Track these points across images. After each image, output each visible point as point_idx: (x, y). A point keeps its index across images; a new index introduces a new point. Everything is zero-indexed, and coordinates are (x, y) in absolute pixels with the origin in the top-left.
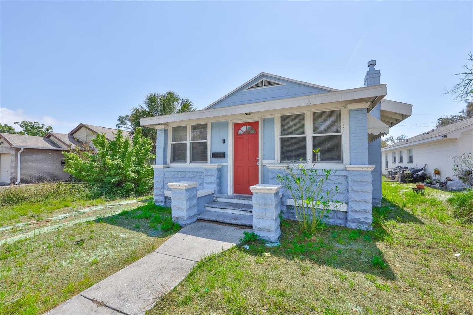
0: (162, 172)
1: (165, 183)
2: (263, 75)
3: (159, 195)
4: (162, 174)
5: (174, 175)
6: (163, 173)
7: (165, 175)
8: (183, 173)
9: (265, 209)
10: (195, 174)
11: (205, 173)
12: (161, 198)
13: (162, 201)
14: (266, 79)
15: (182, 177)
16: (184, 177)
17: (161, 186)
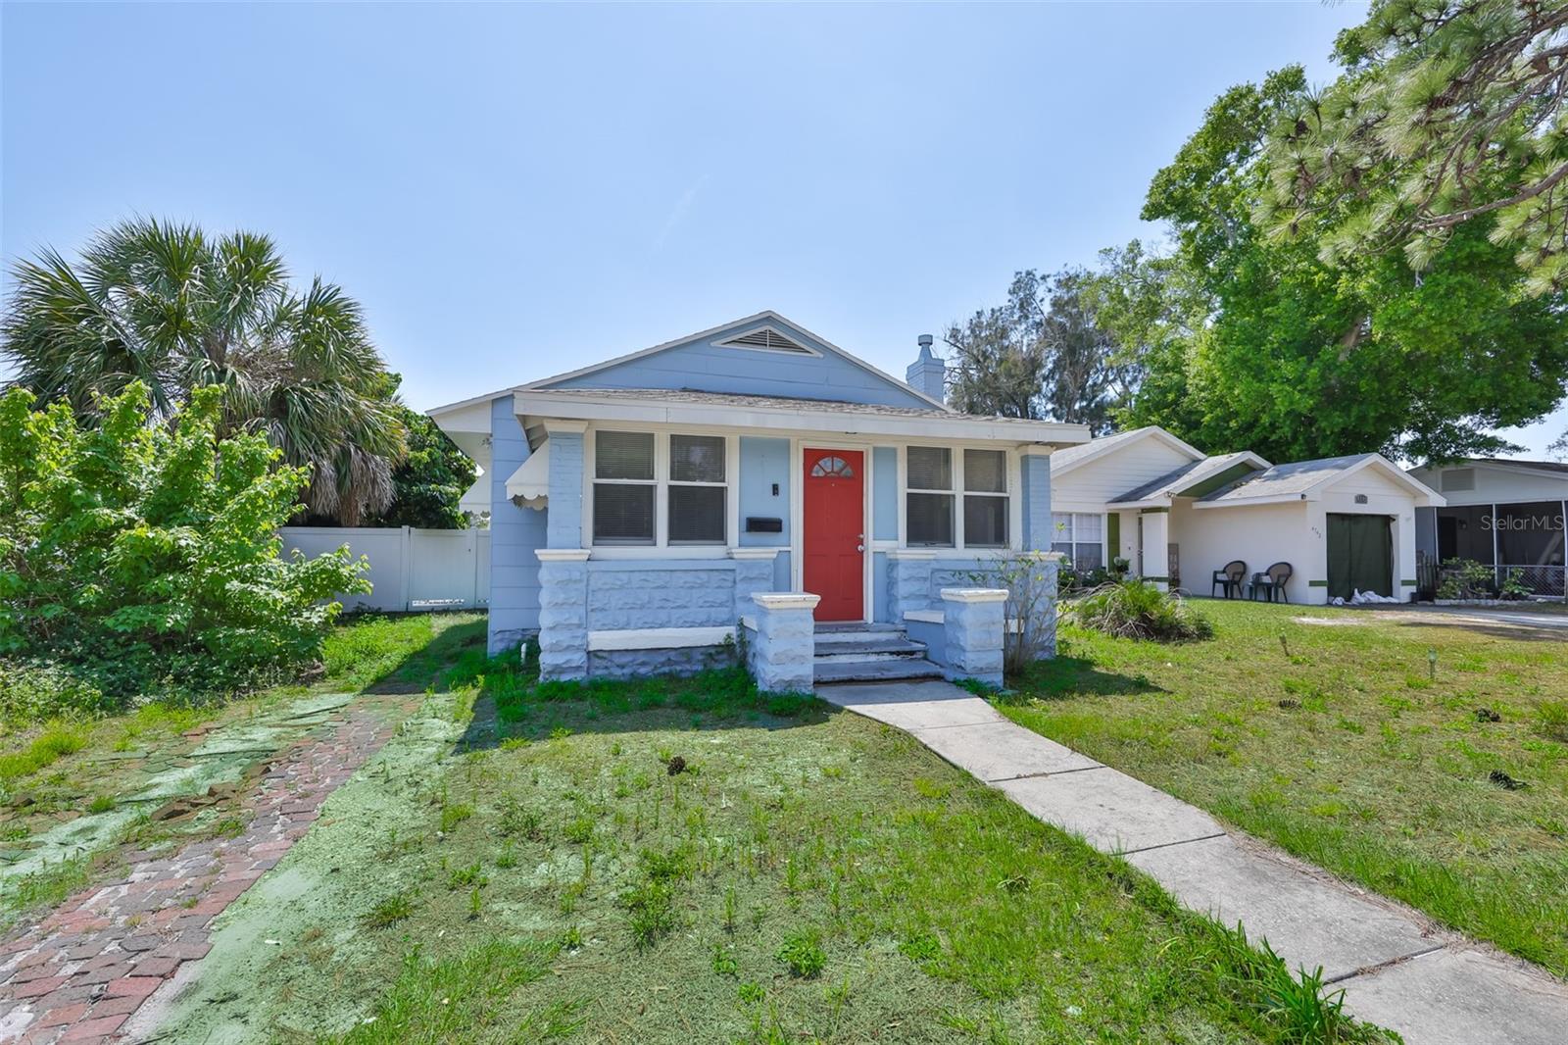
0: (582, 574)
1: (589, 608)
2: (769, 318)
3: (568, 648)
4: (581, 581)
5: (629, 582)
6: (585, 576)
7: (592, 582)
8: (663, 574)
9: (989, 632)
10: (704, 576)
11: (738, 571)
12: (578, 658)
13: (578, 668)
14: (772, 329)
15: (658, 587)
16: (665, 587)
17: (580, 618)
